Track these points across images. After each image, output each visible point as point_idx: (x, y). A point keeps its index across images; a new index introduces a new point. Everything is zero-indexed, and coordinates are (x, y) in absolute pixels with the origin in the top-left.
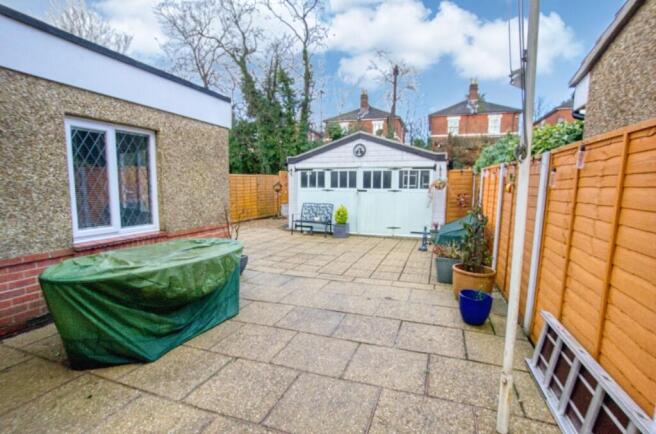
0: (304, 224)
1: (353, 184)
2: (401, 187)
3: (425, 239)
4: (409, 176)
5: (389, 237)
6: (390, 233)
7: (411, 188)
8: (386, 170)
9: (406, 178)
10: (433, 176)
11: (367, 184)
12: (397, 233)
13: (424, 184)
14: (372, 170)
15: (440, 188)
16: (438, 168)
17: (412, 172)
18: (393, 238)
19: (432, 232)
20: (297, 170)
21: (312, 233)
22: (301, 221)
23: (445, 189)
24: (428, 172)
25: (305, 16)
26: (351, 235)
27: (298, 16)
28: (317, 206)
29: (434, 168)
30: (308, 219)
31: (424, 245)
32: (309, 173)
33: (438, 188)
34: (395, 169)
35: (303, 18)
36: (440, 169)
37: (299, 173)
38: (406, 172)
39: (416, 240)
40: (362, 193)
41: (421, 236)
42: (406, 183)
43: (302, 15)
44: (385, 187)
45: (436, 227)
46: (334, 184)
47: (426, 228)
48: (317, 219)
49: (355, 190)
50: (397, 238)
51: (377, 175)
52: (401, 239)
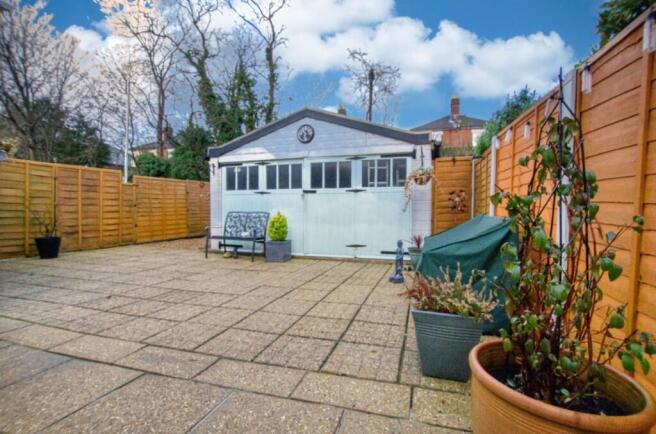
0: (228, 242)
1: (297, 183)
2: (365, 184)
3: (400, 262)
4: (376, 168)
5: (349, 260)
6: (350, 254)
7: (379, 186)
8: (343, 160)
9: (372, 171)
10: (411, 166)
11: (316, 182)
12: (361, 254)
13: (398, 181)
14: (323, 161)
15: (421, 183)
16: (418, 154)
17: (381, 163)
18: (355, 261)
19: (412, 250)
20: (221, 165)
21: (237, 254)
22: (225, 238)
23: (429, 184)
24: (404, 162)
25: (271, 16)
26: (293, 257)
27: (264, 16)
28: (248, 216)
29: (413, 155)
30: (234, 235)
31: (398, 272)
32: (237, 170)
33: (420, 181)
34: (356, 158)
35: (269, 19)
36: (422, 156)
37: (224, 169)
38: (372, 162)
39: (389, 263)
40: (310, 195)
41: (393, 257)
42: (372, 179)
43: (267, 15)
44: (342, 186)
45: (418, 241)
46: (271, 184)
47: (400, 244)
48: (244, 234)
49: (300, 191)
50: (361, 261)
51: (331, 169)
52: (367, 261)
